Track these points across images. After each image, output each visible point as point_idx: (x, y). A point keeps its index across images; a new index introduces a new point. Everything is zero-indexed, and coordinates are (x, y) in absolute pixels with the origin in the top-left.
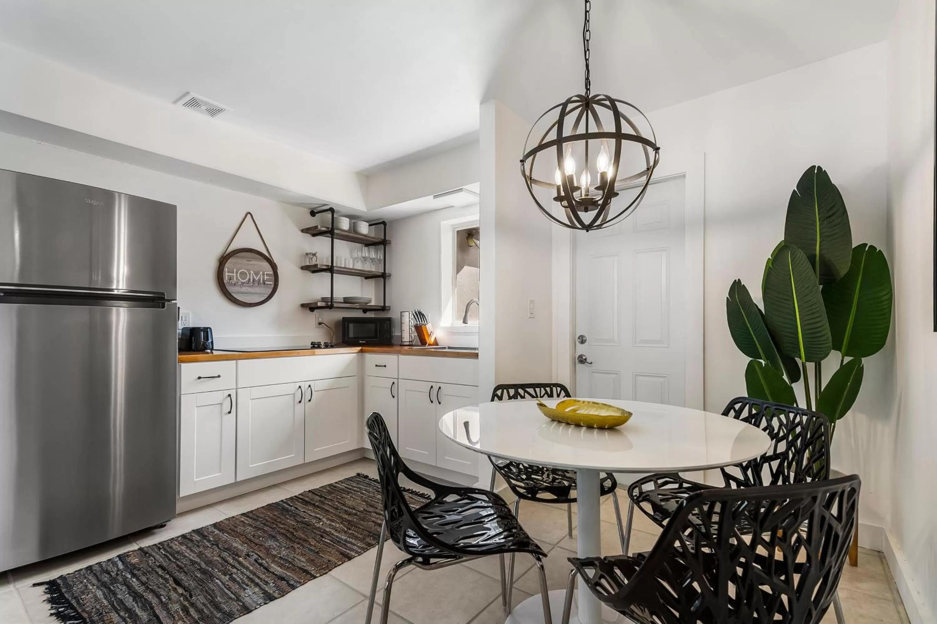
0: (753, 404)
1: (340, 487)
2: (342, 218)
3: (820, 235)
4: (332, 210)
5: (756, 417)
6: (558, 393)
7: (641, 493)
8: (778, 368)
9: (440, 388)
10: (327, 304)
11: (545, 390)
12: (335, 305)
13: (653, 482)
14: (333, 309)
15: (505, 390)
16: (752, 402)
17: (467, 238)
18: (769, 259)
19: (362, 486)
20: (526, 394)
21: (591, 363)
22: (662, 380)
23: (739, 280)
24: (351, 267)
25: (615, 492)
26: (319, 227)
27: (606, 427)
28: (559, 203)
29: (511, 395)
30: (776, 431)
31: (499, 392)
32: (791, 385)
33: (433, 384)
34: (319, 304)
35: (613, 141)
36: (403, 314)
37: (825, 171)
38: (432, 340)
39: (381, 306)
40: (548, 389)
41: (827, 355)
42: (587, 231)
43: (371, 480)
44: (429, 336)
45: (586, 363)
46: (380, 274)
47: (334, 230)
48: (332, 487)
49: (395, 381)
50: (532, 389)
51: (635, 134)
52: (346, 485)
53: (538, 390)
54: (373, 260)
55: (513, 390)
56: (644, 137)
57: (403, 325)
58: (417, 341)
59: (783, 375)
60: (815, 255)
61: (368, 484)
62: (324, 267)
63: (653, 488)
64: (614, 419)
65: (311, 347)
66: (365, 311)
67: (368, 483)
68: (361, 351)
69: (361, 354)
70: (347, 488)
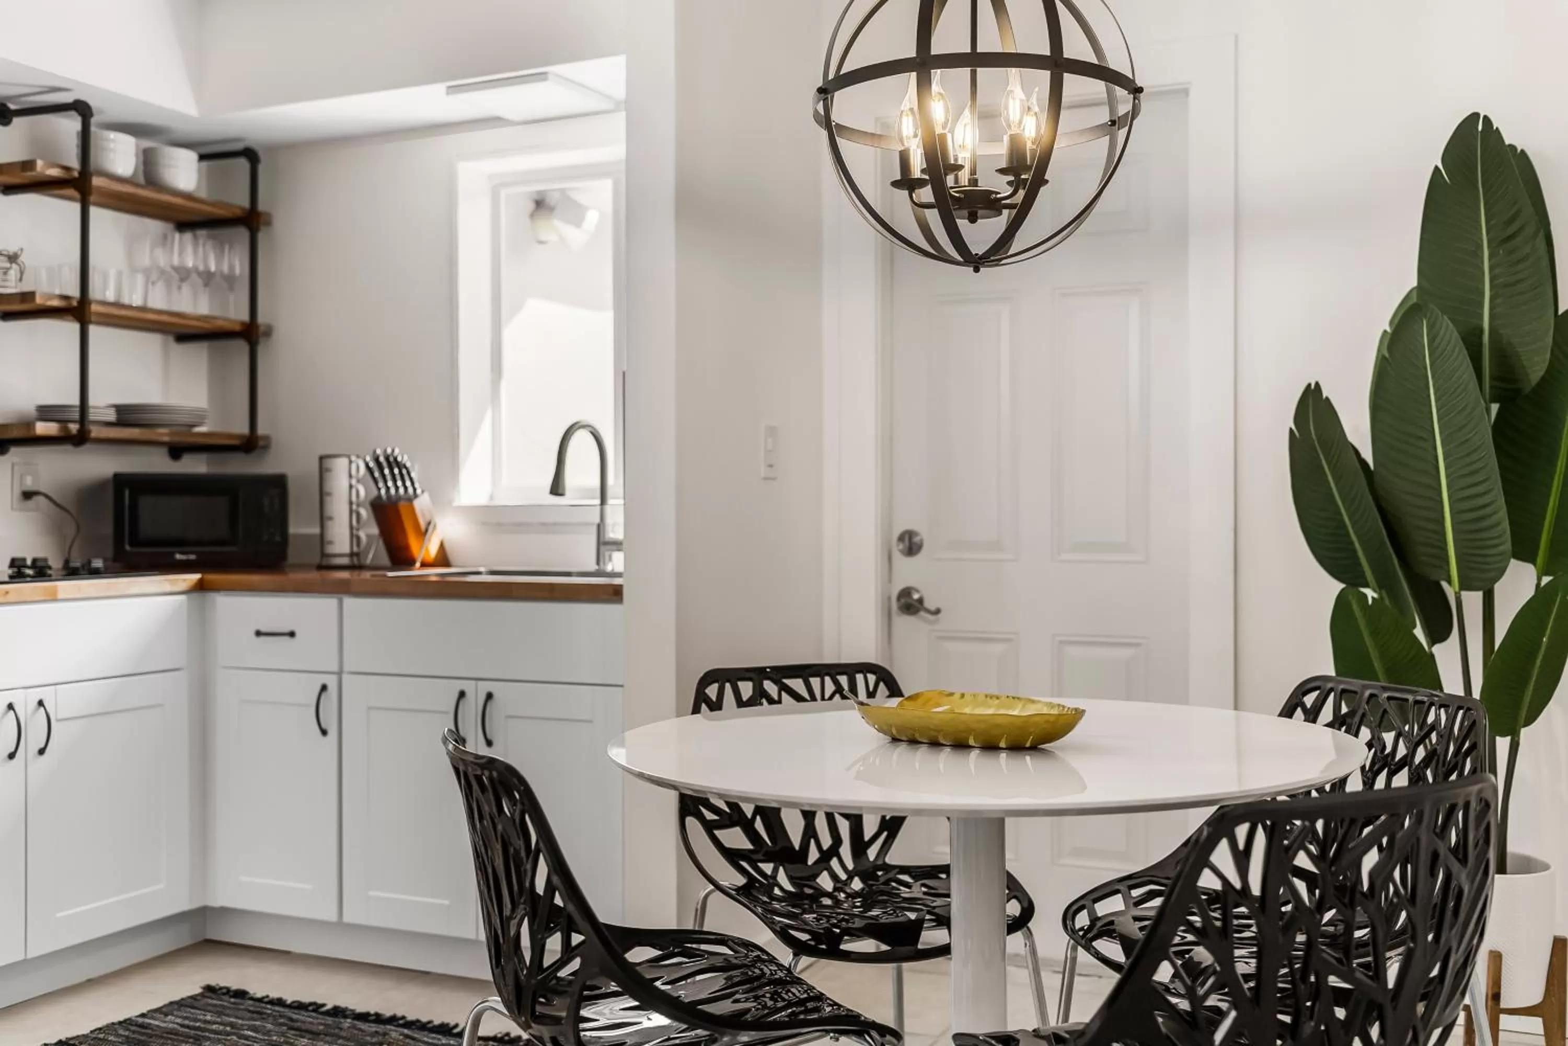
0: (1344, 691)
1: (163, 1025)
2: (112, 135)
3: (1491, 281)
4: (82, 109)
5: (1349, 721)
6: (871, 689)
7: (1094, 919)
8: (1402, 609)
9: (489, 696)
10: (66, 429)
11: (836, 683)
12: (95, 432)
13: (1120, 895)
14: (87, 446)
15: (728, 685)
16: (1342, 686)
17: (532, 216)
18: (1385, 331)
19: (237, 1017)
20: (783, 693)
21: (938, 612)
22: (1126, 653)
23: (1317, 384)
24: (137, 301)
25: (1028, 929)
26: (40, 163)
27: (1028, 745)
28: (906, 193)
29: (745, 699)
30: (1388, 750)
31: (712, 691)
32: (1430, 648)
33: (468, 686)
34: (43, 428)
35: (1045, 76)
36: (328, 463)
37: (1497, 128)
38: (432, 549)
39: (240, 437)
40: (843, 680)
41: (1502, 572)
42: (977, 270)
43: (260, 1000)
44: (423, 534)
45: (922, 613)
46: (237, 328)
47: (91, 175)
48: (133, 1028)
49: (331, 682)
50: (800, 681)
51: (1096, 61)
52: (179, 1021)
53: (815, 682)
54: (208, 278)
55: (750, 685)
56: (1112, 67)
57: (327, 499)
58: (376, 553)
59: (1415, 627)
60: (1481, 331)
61: (253, 1012)
62: (56, 303)
63: (1123, 908)
64: (1047, 722)
65: (11, 577)
66: (176, 451)
67: (251, 1009)
68: (201, 587)
69: (195, 596)
70: (188, 1027)
